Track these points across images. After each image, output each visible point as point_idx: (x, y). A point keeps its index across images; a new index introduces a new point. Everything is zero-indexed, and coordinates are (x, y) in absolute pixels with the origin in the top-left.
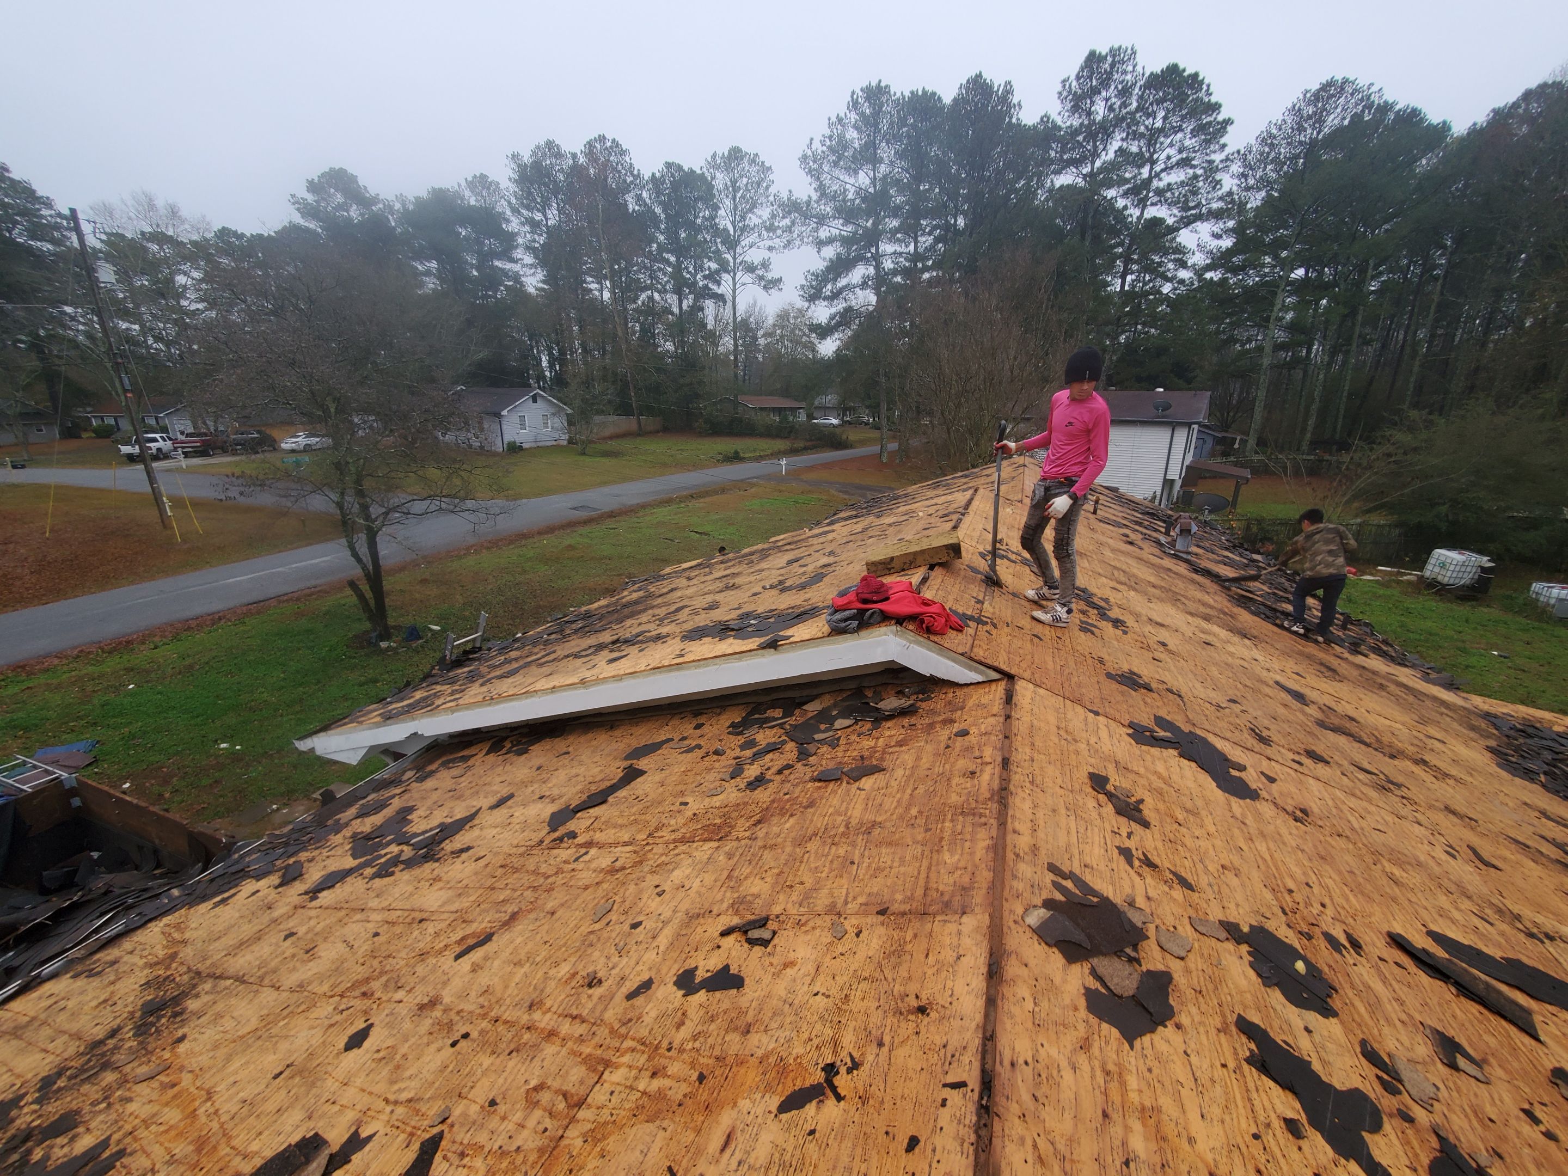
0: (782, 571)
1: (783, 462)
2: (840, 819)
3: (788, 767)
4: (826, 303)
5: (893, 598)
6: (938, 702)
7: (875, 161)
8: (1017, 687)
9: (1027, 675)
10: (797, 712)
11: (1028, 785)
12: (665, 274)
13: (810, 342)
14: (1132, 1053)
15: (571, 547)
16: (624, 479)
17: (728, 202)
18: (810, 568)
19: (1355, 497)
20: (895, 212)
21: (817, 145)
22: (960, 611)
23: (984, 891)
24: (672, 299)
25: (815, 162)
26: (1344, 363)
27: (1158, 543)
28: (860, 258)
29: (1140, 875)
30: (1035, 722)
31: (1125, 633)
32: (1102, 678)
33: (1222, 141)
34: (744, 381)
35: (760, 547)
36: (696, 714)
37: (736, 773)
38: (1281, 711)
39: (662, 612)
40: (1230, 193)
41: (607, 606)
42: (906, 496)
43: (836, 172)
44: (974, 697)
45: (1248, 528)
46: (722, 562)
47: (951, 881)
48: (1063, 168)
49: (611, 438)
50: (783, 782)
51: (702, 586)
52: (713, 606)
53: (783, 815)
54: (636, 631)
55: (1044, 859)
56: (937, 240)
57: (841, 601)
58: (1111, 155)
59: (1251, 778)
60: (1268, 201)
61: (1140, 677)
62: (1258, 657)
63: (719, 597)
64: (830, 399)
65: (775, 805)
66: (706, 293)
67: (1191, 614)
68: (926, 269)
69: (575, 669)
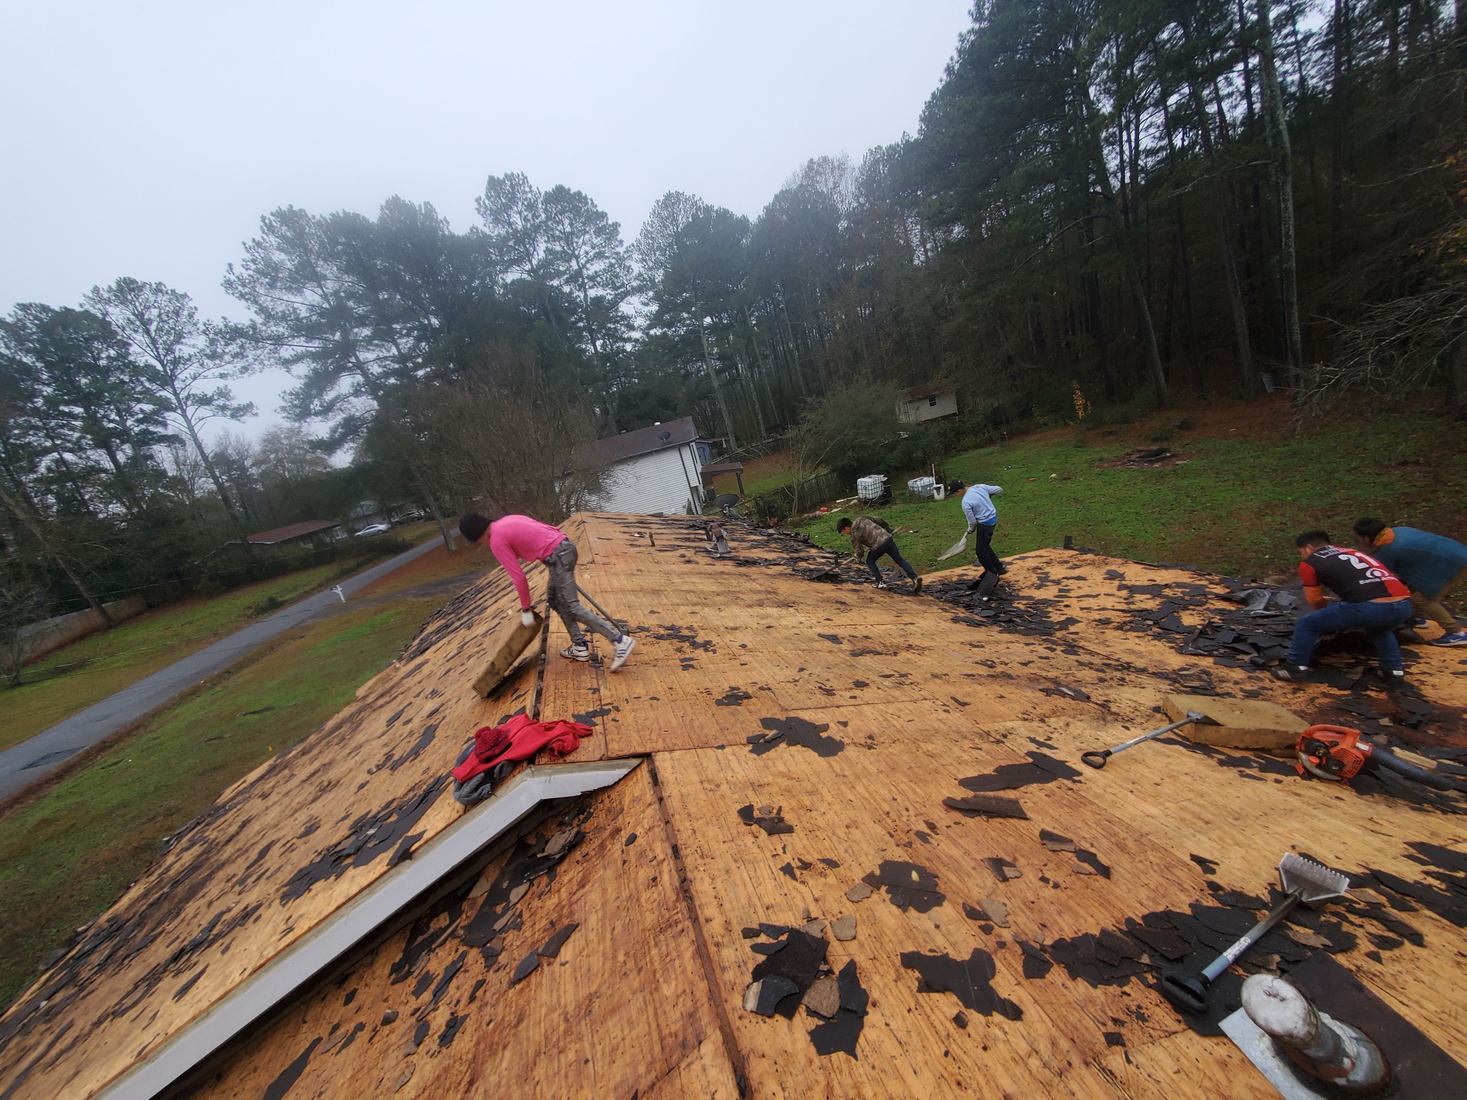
0: (385, 739)
1: (338, 590)
2: (555, 1015)
3: (480, 984)
4: (320, 418)
5: (515, 740)
6: (599, 818)
7: (319, 279)
8: (657, 763)
9: (660, 745)
10: (465, 906)
11: (700, 861)
12: (73, 429)
13: (318, 458)
14: (859, 1063)
15: (45, 823)
16: (108, 694)
17: (140, 337)
18: (416, 723)
19: (805, 462)
20: (362, 321)
21: (238, 270)
22: (583, 712)
23: (706, 1006)
24: (100, 457)
25: (244, 286)
26: (760, 373)
27: (706, 551)
28: (341, 369)
29: (803, 883)
30: (683, 790)
31: (714, 652)
32: (715, 708)
33: (619, 238)
34: (248, 518)
35: (346, 712)
36: (341, 982)
37: (421, 1031)
38: (830, 658)
39: (238, 868)
40: (640, 274)
41: (145, 895)
42: (489, 584)
43: (277, 293)
44: (628, 793)
45: (757, 504)
46: (304, 753)
47: (678, 1013)
48: (507, 268)
49: (62, 646)
50: (480, 1009)
51: (287, 800)
52: (311, 829)
53: (494, 1054)
54: (205, 920)
55: (737, 929)
56: (418, 339)
57: (464, 771)
58: (542, 255)
59: (835, 732)
60: (667, 276)
61: (738, 689)
62: (803, 619)
63: (316, 809)
64: (368, 505)
65: (482, 1046)
66: (146, 439)
67: (750, 606)
68: (418, 367)
69: (121, 1041)
